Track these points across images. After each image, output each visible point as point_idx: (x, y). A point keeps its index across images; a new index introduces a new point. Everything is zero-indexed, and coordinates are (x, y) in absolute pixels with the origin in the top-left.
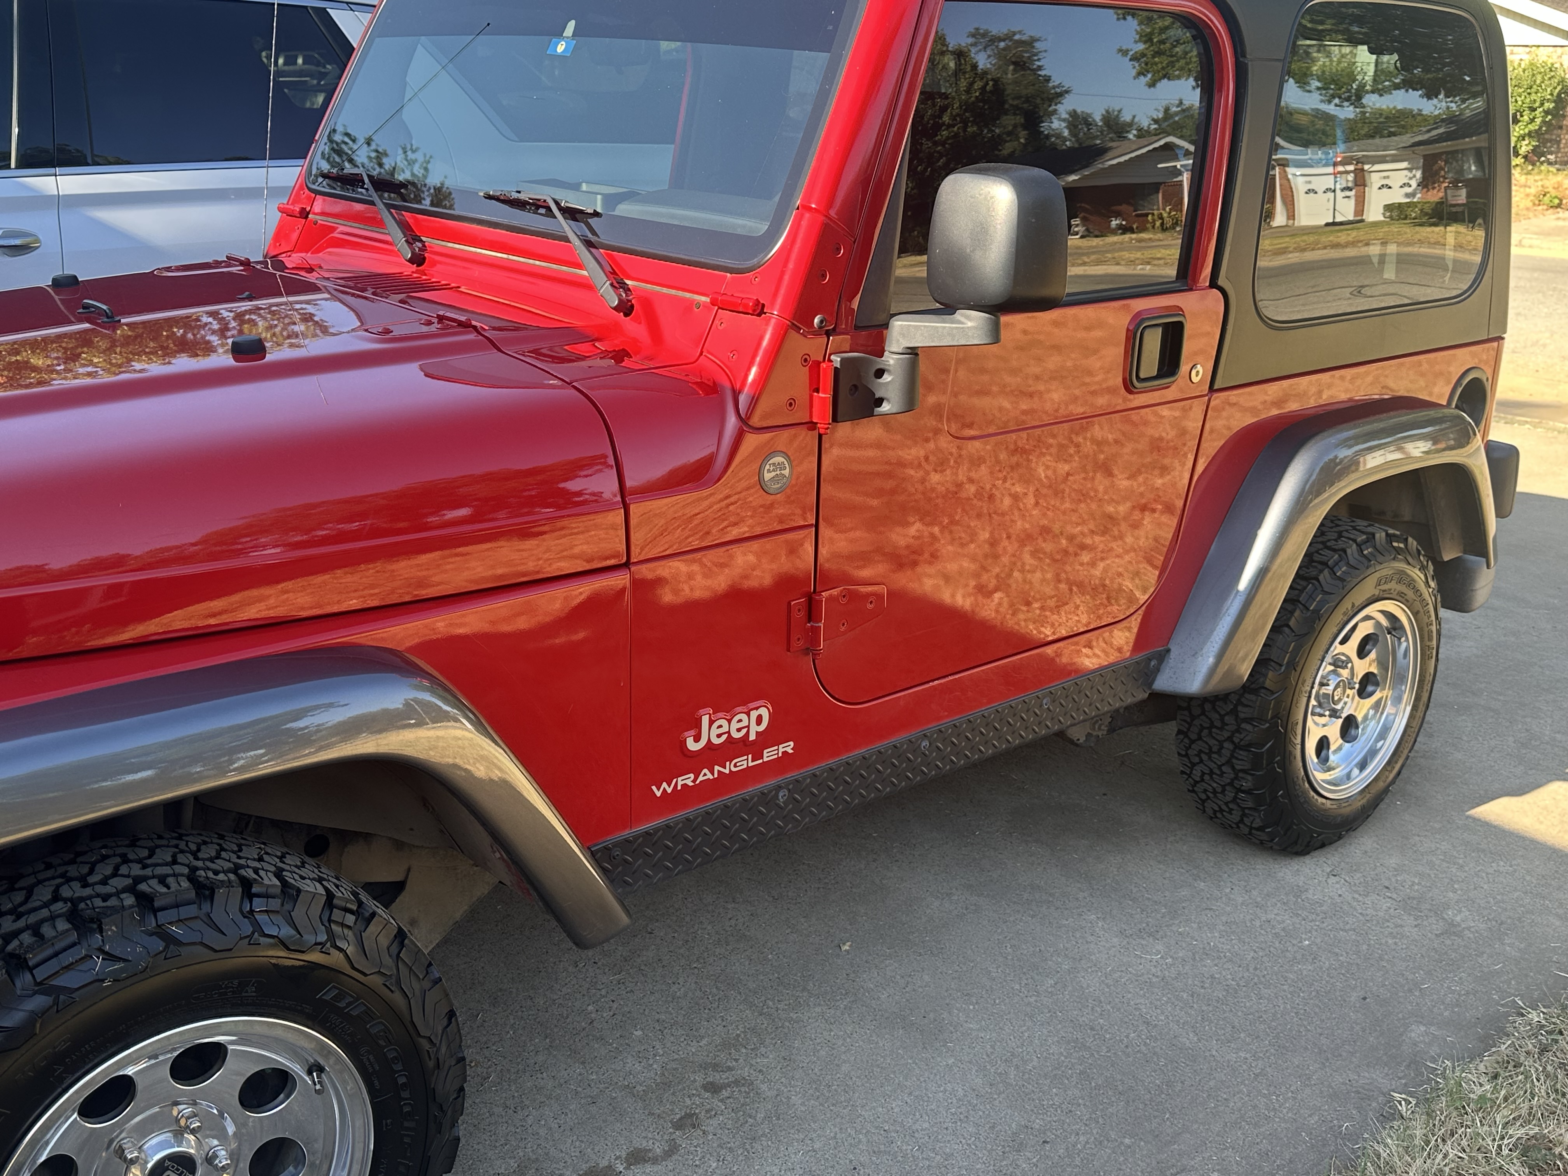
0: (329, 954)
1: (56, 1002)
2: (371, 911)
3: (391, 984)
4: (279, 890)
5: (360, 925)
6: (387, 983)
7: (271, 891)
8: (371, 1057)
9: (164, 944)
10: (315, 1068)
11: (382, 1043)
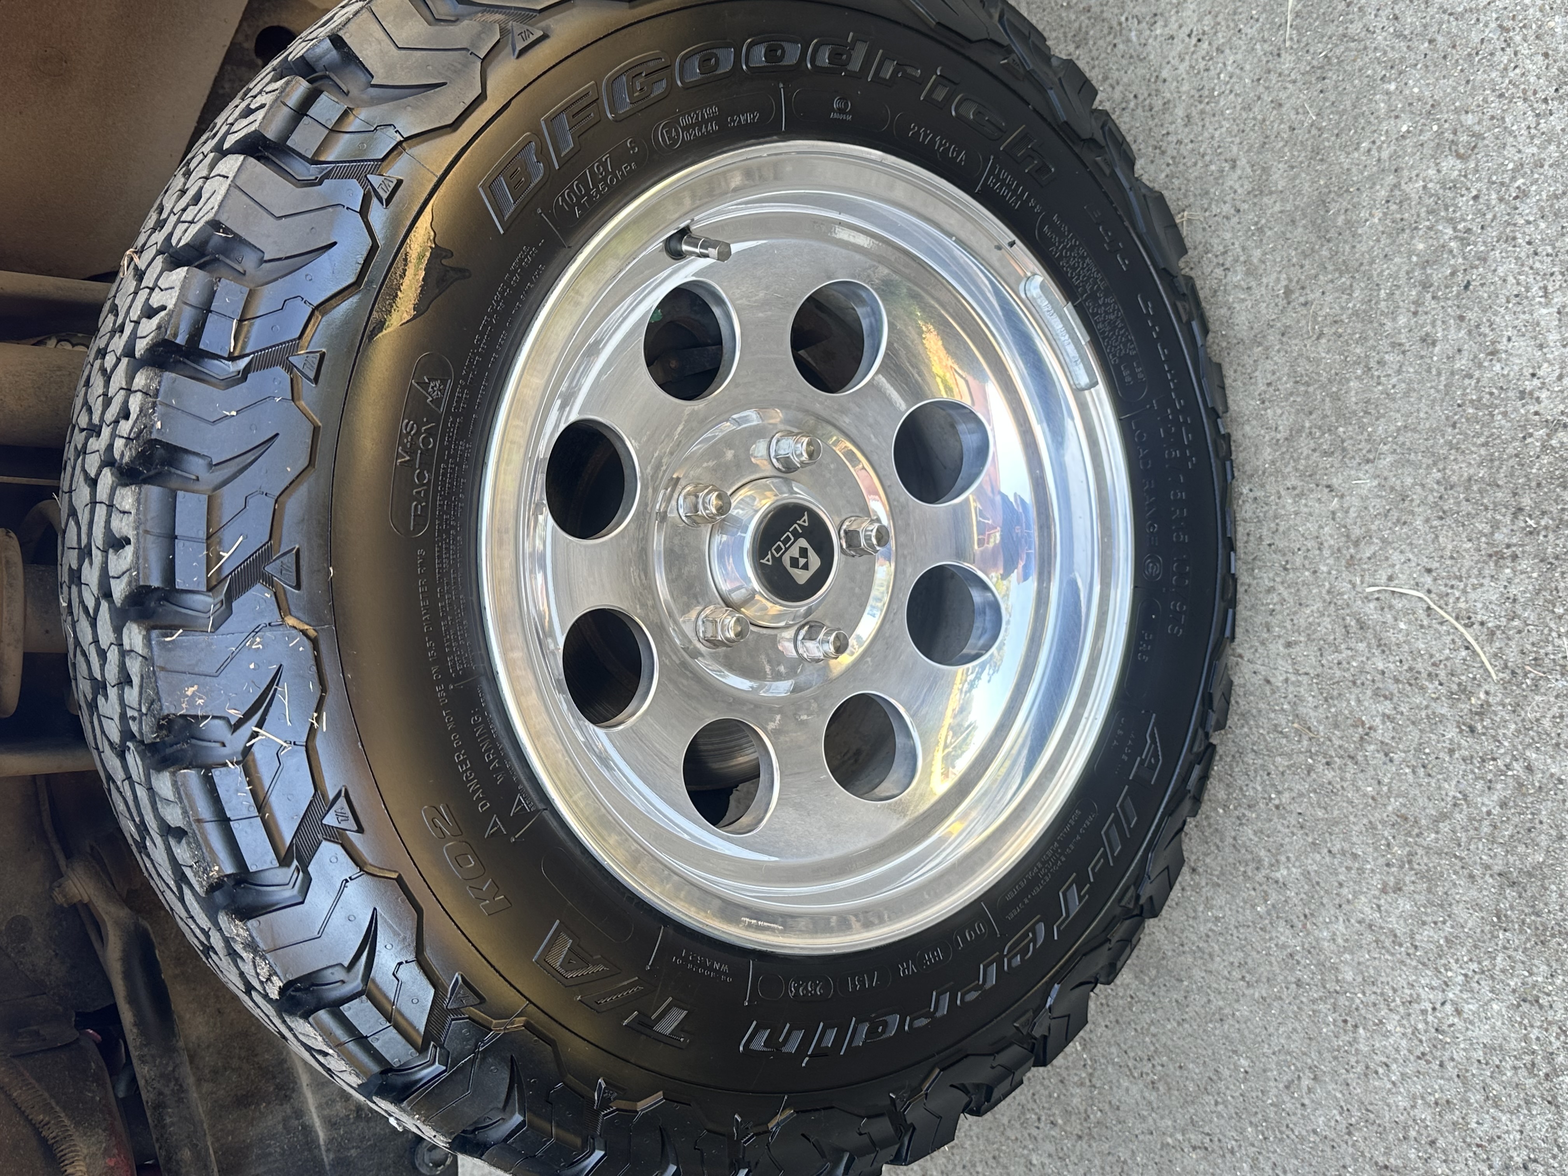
0: (400, 183)
1: (337, 836)
2: (328, 43)
3: (524, 35)
4: (200, 273)
5: (352, 83)
6: (520, 46)
7: (195, 295)
8: (684, 121)
9: (258, 586)
10: (673, 244)
11: (660, 88)
